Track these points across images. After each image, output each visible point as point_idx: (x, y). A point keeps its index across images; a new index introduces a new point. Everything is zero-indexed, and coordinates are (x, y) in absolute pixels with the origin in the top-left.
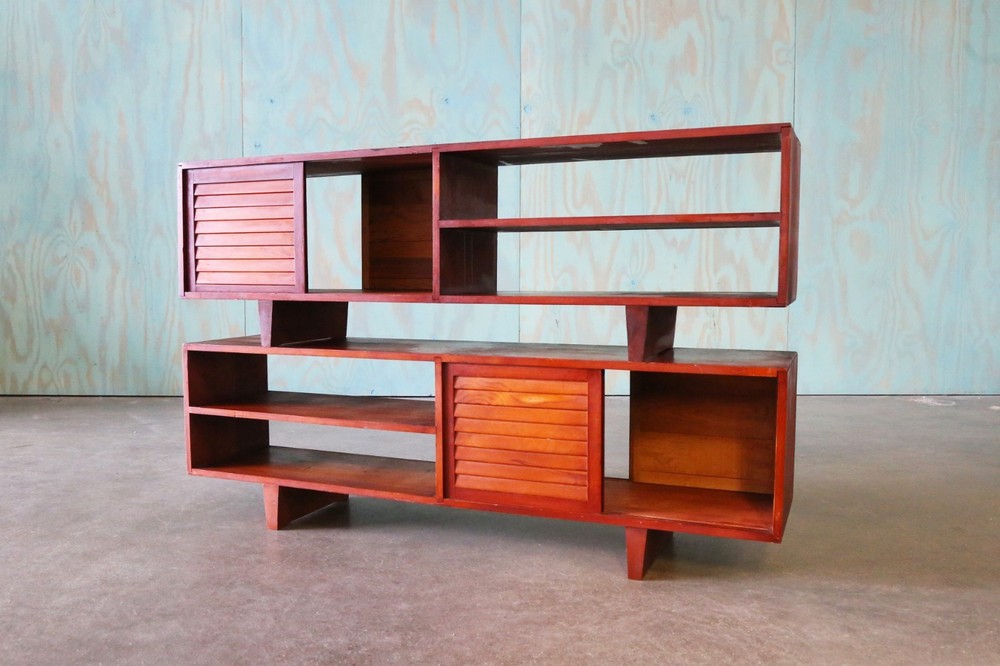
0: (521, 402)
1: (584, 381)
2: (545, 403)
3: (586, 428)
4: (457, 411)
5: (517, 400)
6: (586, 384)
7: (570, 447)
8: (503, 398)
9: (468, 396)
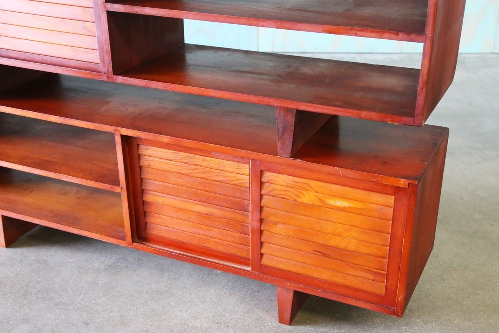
0: (327, 204)
1: (391, 195)
2: (349, 208)
3: (390, 235)
4: (263, 201)
5: (322, 201)
6: (393, 197)
7: (373, 249)
8: (308, 198)
9: (274, 189)
